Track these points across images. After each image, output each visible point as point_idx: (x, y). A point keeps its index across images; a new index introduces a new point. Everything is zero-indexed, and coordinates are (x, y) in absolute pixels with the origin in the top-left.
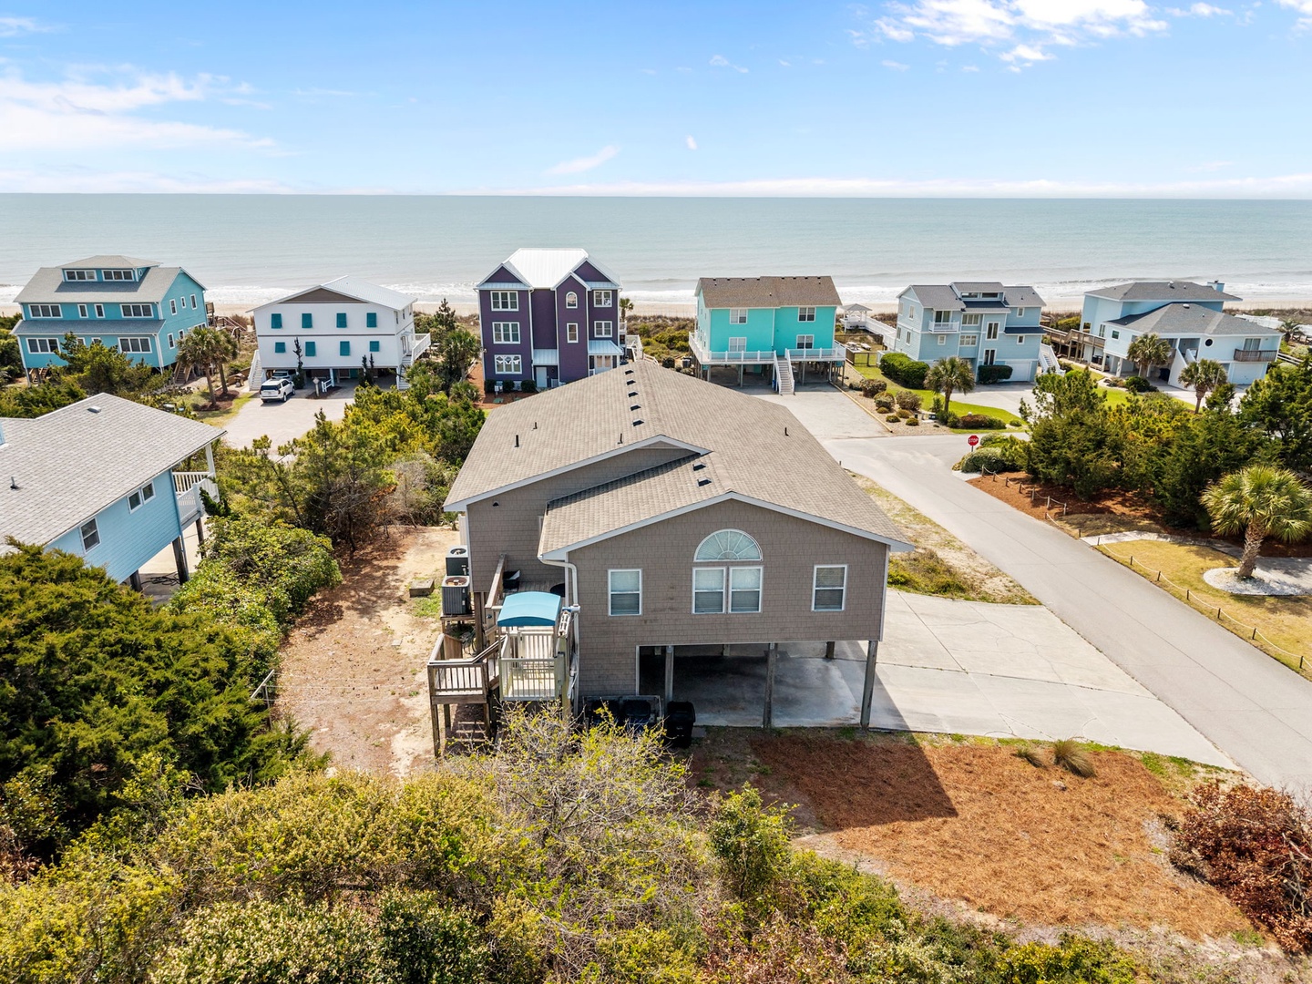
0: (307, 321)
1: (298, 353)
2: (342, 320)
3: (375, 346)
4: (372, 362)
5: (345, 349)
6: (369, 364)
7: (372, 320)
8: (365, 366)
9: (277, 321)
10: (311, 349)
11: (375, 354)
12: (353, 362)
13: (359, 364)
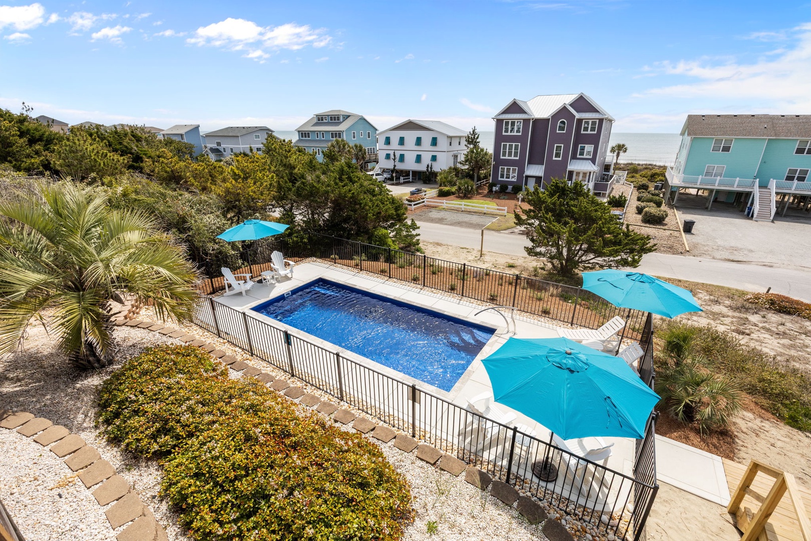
0: (402, 141)
1: (394, 160)
2: (419, 141)
3: (434, 158)
4: (431, 168)
5: (419, 159)
6: (430, 170)
7: (434, 142)
8: (427, 170)
9: (388, 141)
10: (402, 159)
11: (434, 163)
12: (422, 167)
13: (425, 169)
